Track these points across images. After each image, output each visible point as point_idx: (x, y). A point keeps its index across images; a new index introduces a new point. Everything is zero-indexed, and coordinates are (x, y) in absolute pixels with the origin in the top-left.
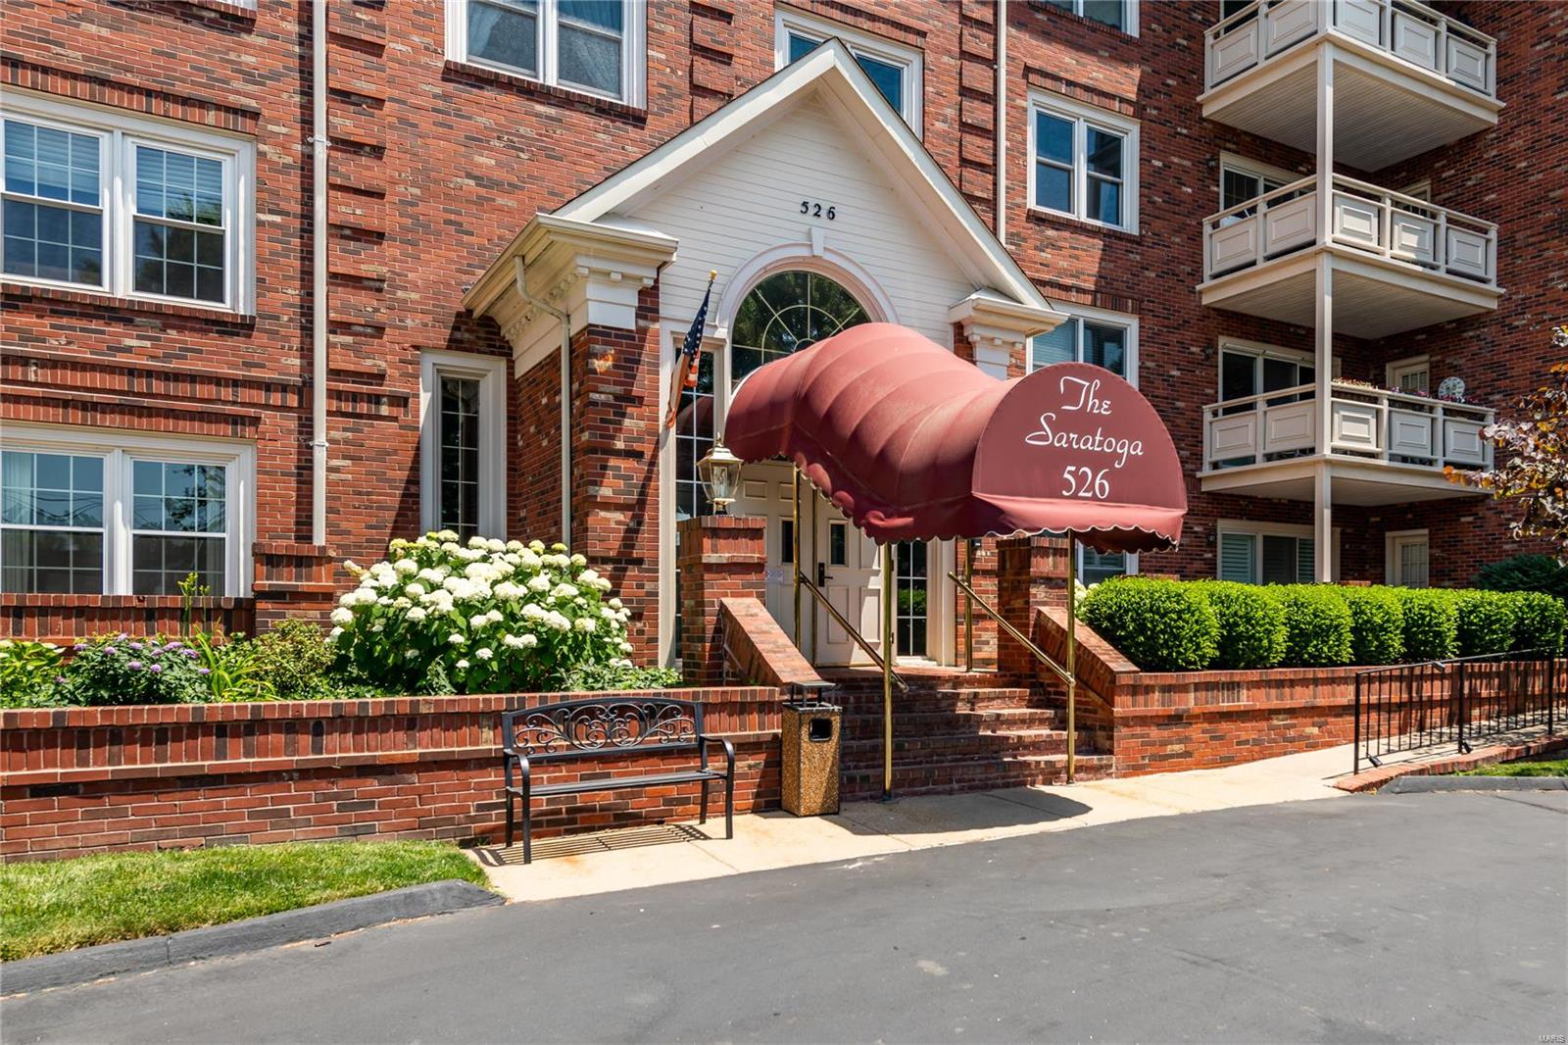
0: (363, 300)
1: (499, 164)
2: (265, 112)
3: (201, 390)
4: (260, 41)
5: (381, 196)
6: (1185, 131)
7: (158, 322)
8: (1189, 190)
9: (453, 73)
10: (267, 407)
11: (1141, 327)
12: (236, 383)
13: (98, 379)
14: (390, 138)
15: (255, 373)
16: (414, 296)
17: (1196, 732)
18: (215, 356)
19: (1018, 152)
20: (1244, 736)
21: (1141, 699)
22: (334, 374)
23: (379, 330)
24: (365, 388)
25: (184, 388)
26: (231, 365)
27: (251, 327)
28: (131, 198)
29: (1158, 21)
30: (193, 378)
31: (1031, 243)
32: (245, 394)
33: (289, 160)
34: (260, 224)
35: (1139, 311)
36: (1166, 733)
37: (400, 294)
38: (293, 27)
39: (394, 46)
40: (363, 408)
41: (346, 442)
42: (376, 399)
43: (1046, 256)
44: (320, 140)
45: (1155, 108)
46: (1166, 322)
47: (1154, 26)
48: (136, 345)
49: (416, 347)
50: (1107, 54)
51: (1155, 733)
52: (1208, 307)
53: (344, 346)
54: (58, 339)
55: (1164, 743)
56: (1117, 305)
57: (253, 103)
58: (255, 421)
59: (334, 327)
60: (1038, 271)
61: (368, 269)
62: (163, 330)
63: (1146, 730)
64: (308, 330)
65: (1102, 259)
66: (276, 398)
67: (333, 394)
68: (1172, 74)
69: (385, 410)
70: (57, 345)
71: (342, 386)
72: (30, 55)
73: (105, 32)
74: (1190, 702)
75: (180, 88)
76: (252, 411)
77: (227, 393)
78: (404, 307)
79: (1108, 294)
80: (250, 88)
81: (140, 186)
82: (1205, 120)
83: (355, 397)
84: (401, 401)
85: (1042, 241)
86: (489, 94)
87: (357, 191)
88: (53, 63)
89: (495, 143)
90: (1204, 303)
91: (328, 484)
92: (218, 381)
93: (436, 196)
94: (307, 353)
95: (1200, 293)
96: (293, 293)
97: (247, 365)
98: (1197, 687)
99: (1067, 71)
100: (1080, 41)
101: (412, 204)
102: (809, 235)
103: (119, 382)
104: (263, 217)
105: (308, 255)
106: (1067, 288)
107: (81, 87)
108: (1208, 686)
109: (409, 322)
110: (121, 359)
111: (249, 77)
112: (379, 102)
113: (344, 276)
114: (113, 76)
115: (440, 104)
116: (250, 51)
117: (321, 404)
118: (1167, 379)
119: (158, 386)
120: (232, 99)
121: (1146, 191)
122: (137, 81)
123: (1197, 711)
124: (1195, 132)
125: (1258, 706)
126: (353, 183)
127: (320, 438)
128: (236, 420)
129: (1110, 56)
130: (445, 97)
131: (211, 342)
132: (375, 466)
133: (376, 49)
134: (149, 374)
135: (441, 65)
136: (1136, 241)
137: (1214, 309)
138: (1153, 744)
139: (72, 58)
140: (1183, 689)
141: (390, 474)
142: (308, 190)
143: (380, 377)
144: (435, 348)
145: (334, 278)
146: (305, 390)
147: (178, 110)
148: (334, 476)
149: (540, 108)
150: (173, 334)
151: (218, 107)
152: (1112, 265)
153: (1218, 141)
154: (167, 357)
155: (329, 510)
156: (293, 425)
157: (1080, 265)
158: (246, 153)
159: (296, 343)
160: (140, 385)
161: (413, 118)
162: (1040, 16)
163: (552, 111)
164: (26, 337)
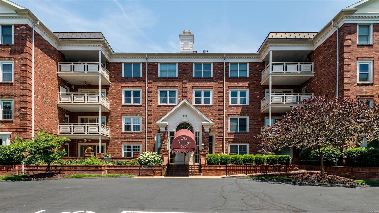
0: (150, 129)
1: (163, 114)
2: (143, 114)
3: (138, 139)
4: (142, 107)
5: (152, 119)
6: (257, 88)
7: (134, 134)
8: (258, 96)
9: (159, 106)
10: (143, 140)
11: (249, 118)
12: (140, 138)
13: (130, 139)
14: (153, 114)
15: (142, 137)
16: (155, 128)
17: (214, 171)
18: (139, 136)
19: (227, 98)
20: (221, 172)
21: (206, 168)
22: (148, 136)
23: (152, 132)
24: (150, 137)
25: (136, 139)
26: (140, 137)
27: (141, 133)
28: (133, 123)
29: (252, 74)
30: (137, 138)
31: (229, 109)
32: (141, 139)
33: (144, 117)
34: (142, 124)
35: (248, 115)
36: (209, 171)
37: (153, 128)
38: (145, 105)
39: (153, 105)
40: (150, 139)
41: (149, 143)
42: (151, 138)
43: (232, 111)
44: (147, 115)
45: (252, 86)
46: (254, 116)
47: (251, 75)
48: (133, 136)
49: (155, 133)
50: (242, 81)
51: (207, 171)
52: (262, 113)
53: (149, 134)
54: (128, 136)
55: (209, 172)
56: (244, 115)
57: (142, 113)
58: (142, 141)
59: (148, 132)
60: (230, 113)
61: (151, 126)
62: (135, 134)
63: (206, 171)
64: (146, 133)
65: (242, 109)
66: (143, 139)
67: (148, 138)
68: (255, 81)
69: (152, 139)
70: (128, 137)
71: (149, 137)
72: (126, 113)
73: (131, 110)
74: (213, 168)
75: (136, 113)
76: (141, 141)
77: (140, 139)
78: (154, 129)
79: (242, 114)
80: (142, 112)
81: (134, 122)
82: (262, 85)
83: (150, 138)
84: (153, 138)
85: (231, 109)
86: (162, 107)
87: (150, 119)
88: (128, 113)
89: (162, 112)
90: (261, 112)
91: (147, 147)
92: (139, 138)
93: (157, 118)
94: (146, 135)
95: (261, 111)
96: (145, 129)
97: (141, 137)
98: (214, 166)
99: (235, 85)
100: (238, 80)
101: (155, 119)
102: (184, 119)
103: (132, 139)
104: (143, 123)
105: (146, 126)
106: (235, 114)
107: (129, 115)
108: (216, 166)
109: (154, 131)
110: (132, 137)
111: (141, 111)
112: (152, 110)
113: (149, 127)
114: (131, 113)
115: (157, 109)
116: (142, 108)
117: (147, 139)
118: (254, 124)
119: (135, 139)
120: (140, 113)
121: (250, 98)
122: (133, 113)
123: (214, 169)
124: (260, 88)
125: (224, 169)
126: (150, 118)
127: (147, 143)
128: (140, 141)
129: (243, 81)
130: (158, 108)
131: (138, 135)
132: (151, 145)
133: (152, 105)
134: (134, 138)
135: (157, 105)
136: (248, 106)
137: (263, 113)
138: (207, 172)
139: (129, 112)
140: (212, 167)
141: (153, 145)
142: (146, 120)
143: (152, 136)
144: (157, 133)
145: (148, 128)
146: (145, 138)
147: (136, 115)
148: (148, 146)
149: (166, 107)
150: (136, 134)
151: (139, 114)
152: (243, 110)
153: (264, 88)
154: (135, 137)
155: (147, 149)
156: (145, 142)
157: (238, 111)
158: (141, 117)
159: (145, 134)
160: (133, 139)
161: (155, 111)
162: (231, 79)
163: (168, 107)
164: (126, 136)
